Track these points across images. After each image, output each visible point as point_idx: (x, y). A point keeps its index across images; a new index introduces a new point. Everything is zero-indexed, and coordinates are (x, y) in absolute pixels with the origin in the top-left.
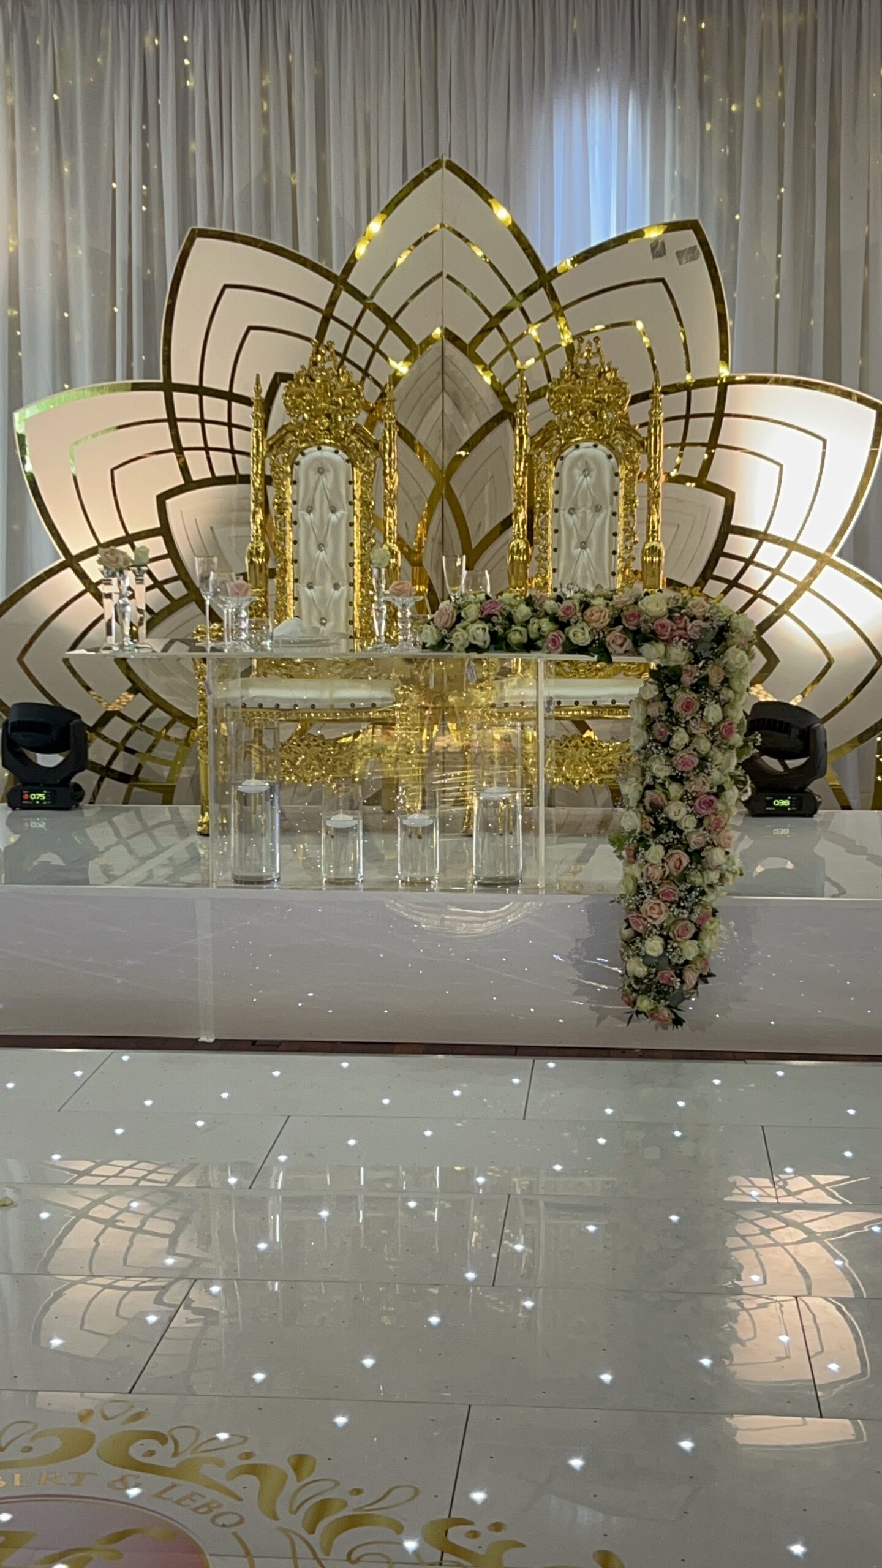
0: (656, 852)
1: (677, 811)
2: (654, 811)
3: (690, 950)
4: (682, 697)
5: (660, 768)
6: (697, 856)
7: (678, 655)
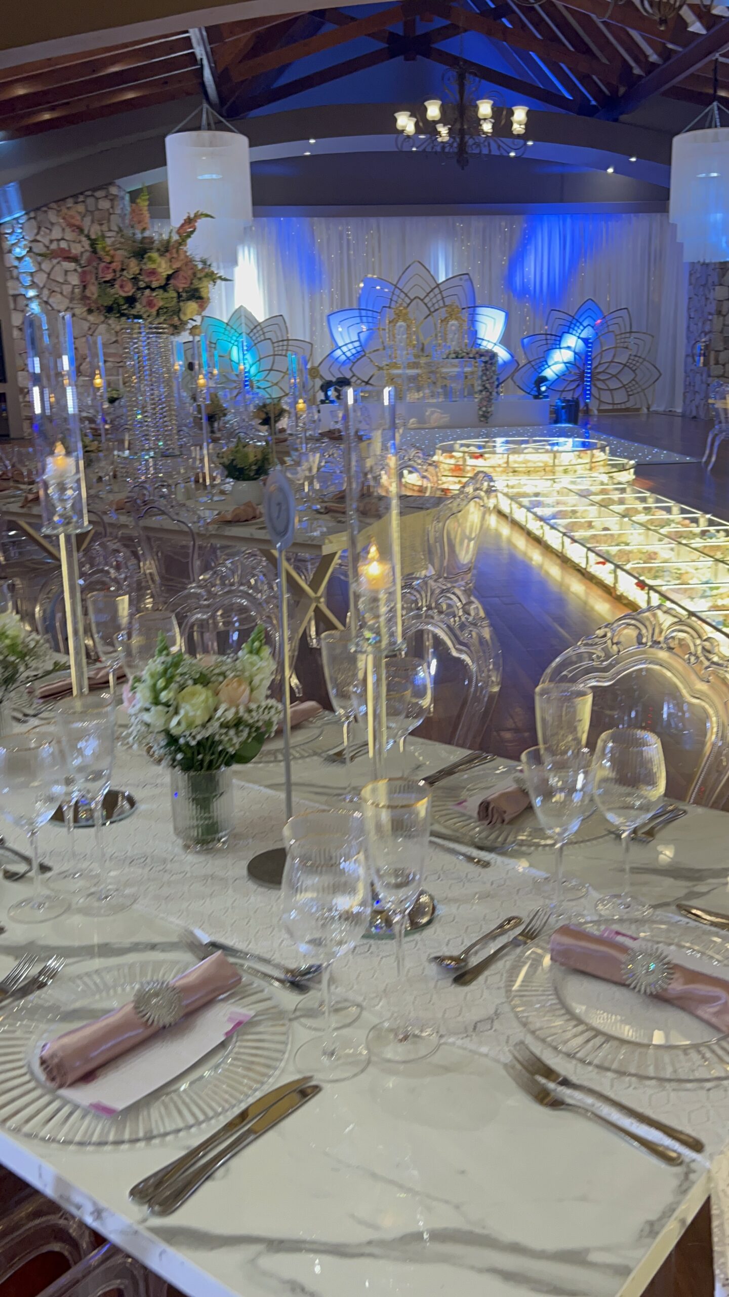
0: (484, 393)
1: (488, 385)
2: (484, 386)
3: (489, 410)
4: (488, 366)
5: (485, 378)
6: (491, 393)
7: (487, 359)
